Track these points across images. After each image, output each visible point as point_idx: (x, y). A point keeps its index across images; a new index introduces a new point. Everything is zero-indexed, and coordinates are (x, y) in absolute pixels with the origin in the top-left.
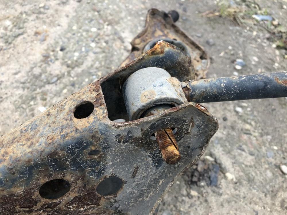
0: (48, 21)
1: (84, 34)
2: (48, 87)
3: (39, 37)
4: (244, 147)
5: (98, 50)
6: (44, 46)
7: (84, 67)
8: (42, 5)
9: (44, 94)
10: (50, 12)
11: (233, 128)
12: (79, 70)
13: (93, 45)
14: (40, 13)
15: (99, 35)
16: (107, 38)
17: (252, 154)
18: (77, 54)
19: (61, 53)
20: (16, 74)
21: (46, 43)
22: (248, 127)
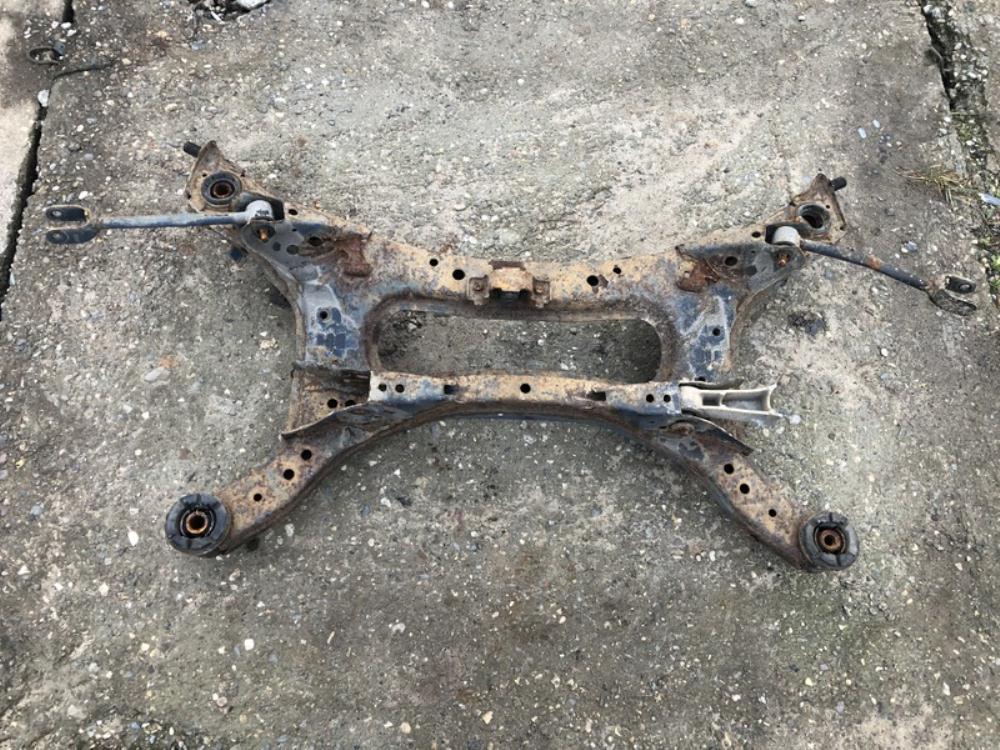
0: (721, 133)
1: (753, 160)
2: (704, 205)
3: (709, 150)
4: (858, 321)
5: (760, 182)
6: (710, 163)
7: (741, 196)
8: (720, 112)
9: (700, 209)
10: (726, 122)
11: (858, 303)
12: (734, 197)
13: (757, 175)
14: (716, 121)
15: (767, 165)
16: (774, 171)
17: (861, 329)
18: (738, 180)
19: (724, 174)
20: (681, 183)
21: (713, 158)
22: (873, 307)
